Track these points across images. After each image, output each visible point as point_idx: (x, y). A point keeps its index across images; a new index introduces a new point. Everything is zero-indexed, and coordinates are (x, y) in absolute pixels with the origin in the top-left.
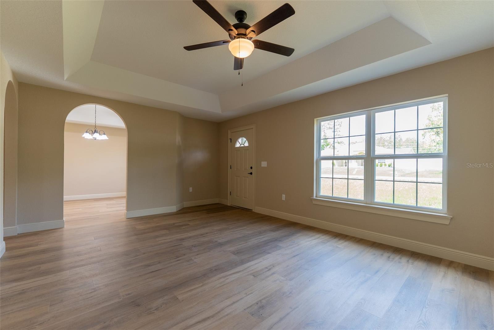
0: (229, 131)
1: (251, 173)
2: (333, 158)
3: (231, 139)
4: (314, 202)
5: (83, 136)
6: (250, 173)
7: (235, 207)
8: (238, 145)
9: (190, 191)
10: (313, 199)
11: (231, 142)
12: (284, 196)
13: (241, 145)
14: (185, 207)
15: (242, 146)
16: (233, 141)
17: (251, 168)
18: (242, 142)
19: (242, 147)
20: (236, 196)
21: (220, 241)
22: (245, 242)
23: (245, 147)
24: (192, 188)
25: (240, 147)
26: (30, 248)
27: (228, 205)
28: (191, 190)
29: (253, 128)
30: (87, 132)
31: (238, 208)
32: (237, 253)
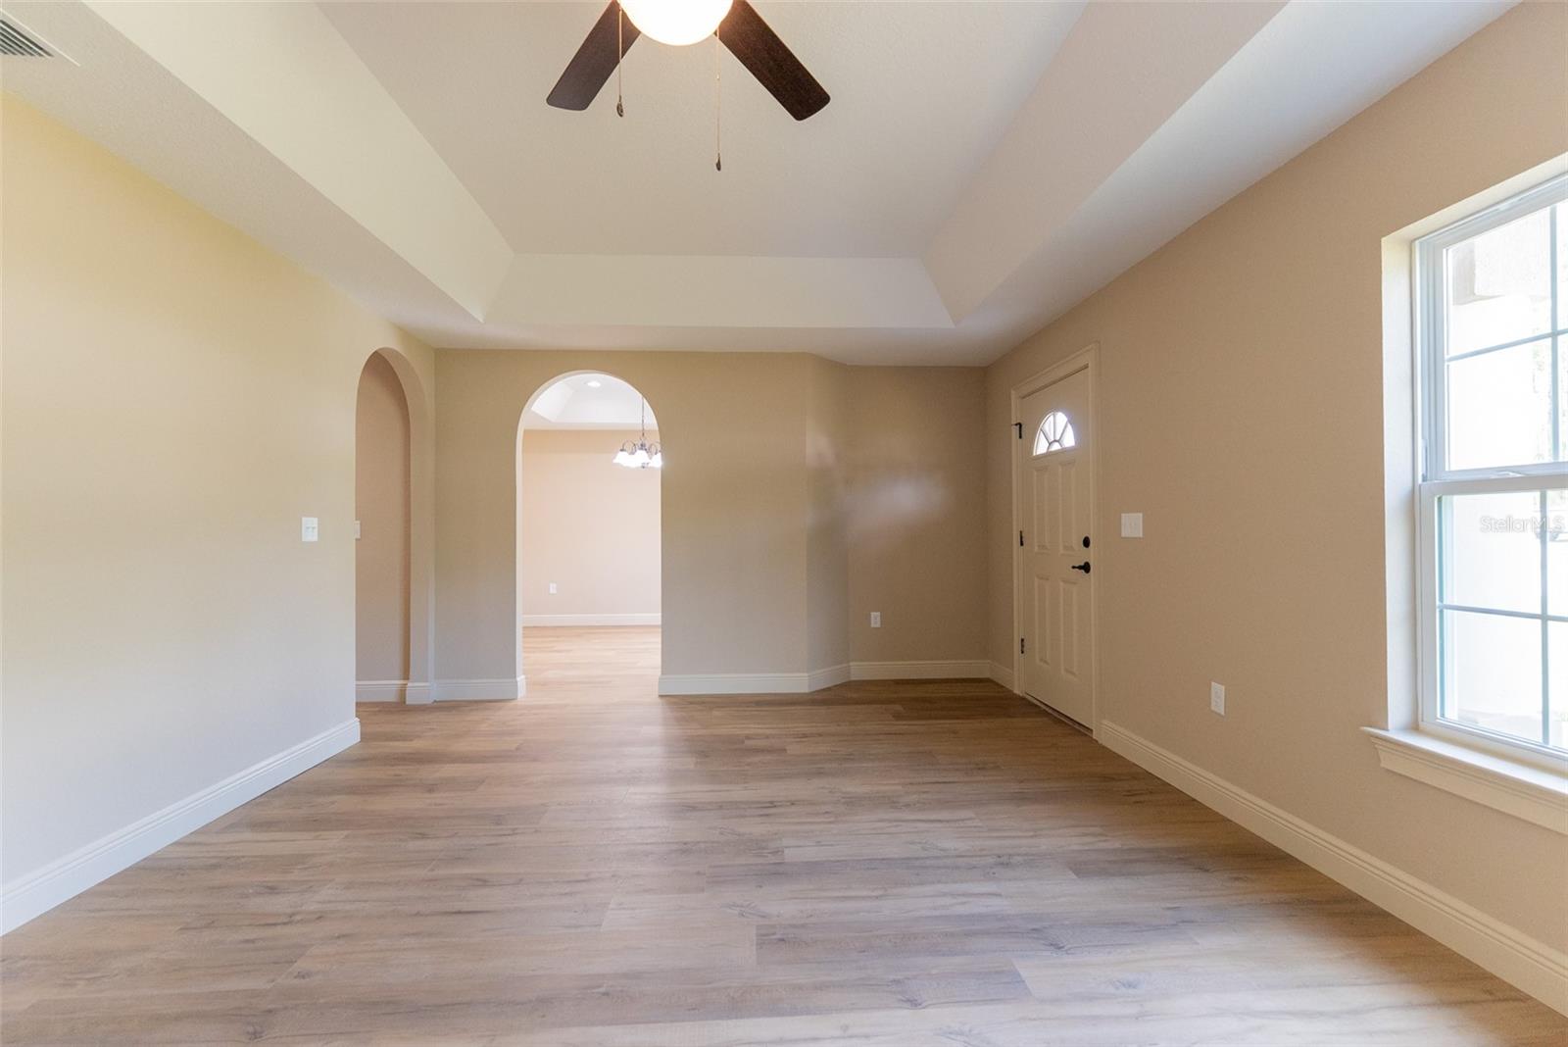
0: (1013, 392)
1: (1086, 568)
2: (1543, 477)
3: (1020, 425)
4: (1387, 763)
5: (616, 461)
6: (1080, 568)
7: (1036, 706)
8: (1041, 447)
9: (873, 625)
10: (1377, 737)
11: (1020, 437)
12: (1218, 690)
13: (1050, 444)
14: (853, 678)
15: (1056, 447)
16: (1025, 431)
17: (1086, 543)
18: (1056, 432)
19: (1056, 453)
20: (1041, 660)
21: (790, 855)
22: (880, 892)
23: (1064, 451)
24: (878, 614)
25: (1048, 454)
26: (396, 744)
27: (1017, 691)
28: (875, 621)
29: (1086, 367)
30: (622, 450)
31: (1047, 714)
32: (777, 940)
